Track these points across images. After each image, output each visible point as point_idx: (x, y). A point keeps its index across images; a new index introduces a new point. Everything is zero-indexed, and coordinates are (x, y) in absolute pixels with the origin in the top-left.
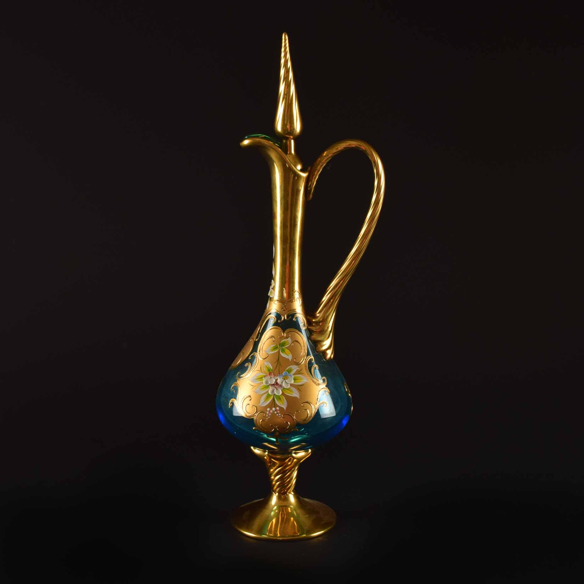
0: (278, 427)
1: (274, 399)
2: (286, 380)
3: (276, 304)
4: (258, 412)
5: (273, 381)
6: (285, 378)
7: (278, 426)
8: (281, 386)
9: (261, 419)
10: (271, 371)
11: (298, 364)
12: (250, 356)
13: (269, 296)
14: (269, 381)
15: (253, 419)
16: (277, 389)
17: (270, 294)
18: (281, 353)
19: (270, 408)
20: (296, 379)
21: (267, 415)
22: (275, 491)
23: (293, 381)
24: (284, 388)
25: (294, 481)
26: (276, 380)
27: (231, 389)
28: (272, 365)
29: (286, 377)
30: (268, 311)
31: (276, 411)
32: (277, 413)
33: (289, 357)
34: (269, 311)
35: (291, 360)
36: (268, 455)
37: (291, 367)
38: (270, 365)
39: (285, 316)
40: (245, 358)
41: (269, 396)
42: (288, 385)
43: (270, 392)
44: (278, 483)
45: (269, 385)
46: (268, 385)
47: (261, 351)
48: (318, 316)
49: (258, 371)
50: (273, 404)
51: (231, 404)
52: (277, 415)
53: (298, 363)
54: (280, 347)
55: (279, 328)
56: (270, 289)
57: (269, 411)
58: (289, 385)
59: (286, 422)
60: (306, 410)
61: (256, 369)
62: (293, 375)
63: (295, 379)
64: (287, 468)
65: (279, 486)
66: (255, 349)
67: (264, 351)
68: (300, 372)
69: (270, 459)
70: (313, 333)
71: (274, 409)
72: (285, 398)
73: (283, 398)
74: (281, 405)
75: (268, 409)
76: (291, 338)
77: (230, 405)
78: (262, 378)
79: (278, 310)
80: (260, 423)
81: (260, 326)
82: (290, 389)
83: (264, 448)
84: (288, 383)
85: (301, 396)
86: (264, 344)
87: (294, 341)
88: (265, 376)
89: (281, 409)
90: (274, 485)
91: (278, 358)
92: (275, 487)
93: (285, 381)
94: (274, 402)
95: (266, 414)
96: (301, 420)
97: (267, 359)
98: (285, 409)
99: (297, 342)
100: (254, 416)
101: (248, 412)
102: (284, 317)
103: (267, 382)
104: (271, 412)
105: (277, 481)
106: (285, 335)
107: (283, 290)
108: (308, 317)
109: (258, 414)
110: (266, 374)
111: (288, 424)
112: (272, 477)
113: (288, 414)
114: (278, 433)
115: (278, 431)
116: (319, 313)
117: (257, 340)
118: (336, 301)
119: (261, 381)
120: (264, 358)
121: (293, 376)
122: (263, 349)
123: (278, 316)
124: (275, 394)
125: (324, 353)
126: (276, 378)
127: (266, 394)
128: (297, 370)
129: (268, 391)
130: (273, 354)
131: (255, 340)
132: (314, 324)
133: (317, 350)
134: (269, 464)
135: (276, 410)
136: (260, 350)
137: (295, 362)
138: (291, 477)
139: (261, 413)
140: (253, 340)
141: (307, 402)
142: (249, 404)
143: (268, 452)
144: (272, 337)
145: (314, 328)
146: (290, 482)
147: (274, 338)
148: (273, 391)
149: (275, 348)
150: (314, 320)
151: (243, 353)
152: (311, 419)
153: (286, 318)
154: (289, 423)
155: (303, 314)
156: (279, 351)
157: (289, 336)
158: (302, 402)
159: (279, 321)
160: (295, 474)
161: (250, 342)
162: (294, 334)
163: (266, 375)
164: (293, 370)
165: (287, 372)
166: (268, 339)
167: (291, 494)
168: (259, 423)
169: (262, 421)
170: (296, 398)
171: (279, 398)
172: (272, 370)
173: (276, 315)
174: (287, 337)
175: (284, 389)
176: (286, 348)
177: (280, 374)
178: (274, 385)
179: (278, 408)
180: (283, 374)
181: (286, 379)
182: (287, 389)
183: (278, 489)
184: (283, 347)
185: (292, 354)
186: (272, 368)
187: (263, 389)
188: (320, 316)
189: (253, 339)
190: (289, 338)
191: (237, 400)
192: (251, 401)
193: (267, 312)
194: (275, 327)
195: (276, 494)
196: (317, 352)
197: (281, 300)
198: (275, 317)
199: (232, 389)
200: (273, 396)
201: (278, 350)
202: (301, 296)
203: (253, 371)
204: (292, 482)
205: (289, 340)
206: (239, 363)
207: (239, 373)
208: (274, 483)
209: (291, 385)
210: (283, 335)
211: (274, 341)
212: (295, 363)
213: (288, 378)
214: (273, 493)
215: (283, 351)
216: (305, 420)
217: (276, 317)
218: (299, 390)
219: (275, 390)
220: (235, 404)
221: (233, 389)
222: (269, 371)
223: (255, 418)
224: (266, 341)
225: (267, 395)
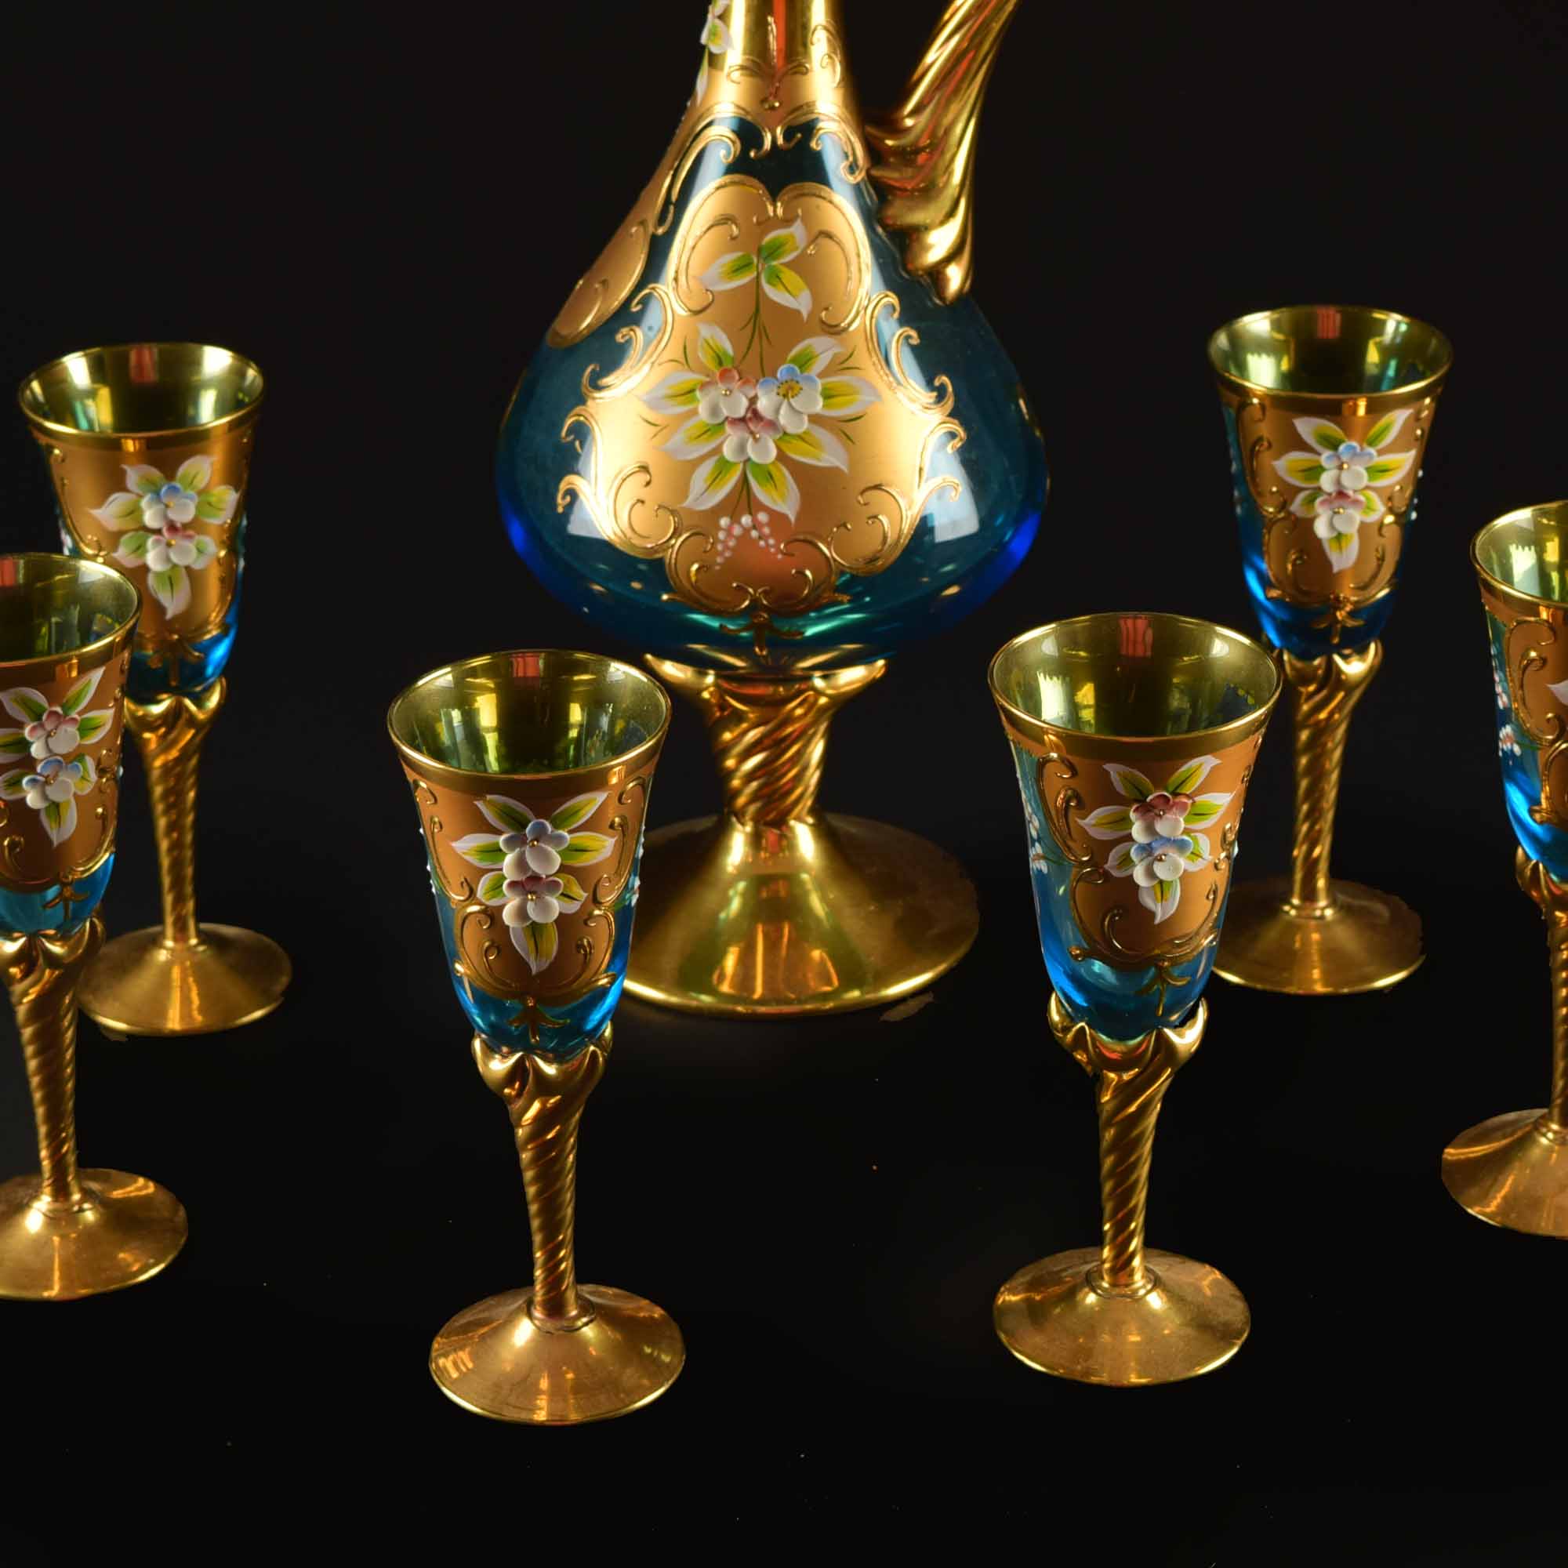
0: (765, 593)
1: (744, 480)
2: (791, 400)
3: (739, 83)
4: (680, 535)
5: (741, 408)
6: (788, 391)
7: (767, 588)
8: (772, 425)
9: (693, 563)
10: (728, 365)
11: (833, 330)
12: (636, 301)
13: (703, 47)
14: (722, 406)
15: (661, 561)
16: (756, 440)
17: (709, 38)
18: (767, 289)
19: (731, 518)
20: (833, 393)
21: (720, 547)
22: (740, 815)
23: (821, 402)
24: (785, 433)
25: (813, 777)
26: (753, 401)
27: (563, 434)
28: (730, 339)
29: (791, 388)
30: (703, 110)
31: (754, 527)
32: (760, 538)
33: (800, 304)
34: (709, 110)
35: (811, 314)
36: (716, 685)
37: (810, 346)
38: (724, 337)
39: (779, 130)
40: (616, 304)
41: (723, 466)
42: (802, 420)
43: (728, 451)
44: (754, 785)
45: (722, 423)
46: (721, 420)
47: (682, 279)
48: (908, 130)
49: (674, 363)
50: (742, 500)
51: (568, 499)
52: (762, 543)
53: (836, 326)
54: (761, 261)
55: (755, 182)
56: (710, 16)
57: (729, 531)
58: (806, 418)
59: (797, 572)
60: (876, 517)
61: (666, 356)
62: (821, 375)
63: (827, 395)
64: (790, 730)
65: (755, 797)
66: (653, 269)
67: (694, 277)
68: (845, 365)
69: (722, 697)
70: (890, 197)
71: (746, 520)
72: (792, 474)
73: (784, 474)
74: (775, 501)
75: (724, 522)
76: (803, 220)
77: (561, 502)
78: (692, 391)
79: (749, 109)
80: (693, 579)
81: (672, 172)
82: (806, 437)
83: (701, 664)
84: (800, 413)
85: (853, 463)
86: (694, 248)
87: (817, 238)
88: (703, 386)
89: (777, 518)
90: (737, 793)
91: (754, 310)
92: (741, 801)
93: (790, 404)
94: (745, 492)
95: (716, 541)
96: (857, 560)
97: (709, 311)
98: (792, 518)
99: (829, 236)
100: (665, 550)
101: (636, 529)
102: (772, 137)
103: (714, 411)
104: (737, 531)
105: (751, 776)
106: (780, 211)
107: (767, 24)
108: (870, 129)
109: (681, 539)
110: (708, 376)
111: (806, 576)
112: (730, 763)
113: (805, 541)
114: (766, 616)
115: (766, 609)
116: (916, 111)
117: (660, 231)
118: (980, 68)
119: (690, 407)
120: (699, 308)
121: (819, 383)
122: (691, 272)
123: (747, 132)
124: (749, 459)
125: (936, 274)
126: (752, 394)
127: (715, 458)
128: (835, 356)
129: (718, 450)
130: (733, 290)
131: (651, 229)
132: (892, 160)
133: (910, 267)
134: (718, 714)
135: (756, 525)
136: (677, 272)
137: (823, 322)
138: (802, 762)
139: (692, 538)
140: (645, 231)
141: (878, 487)
142: (643, 502)
143: (717, 676)
144: (724, 220)
145: (896, 175)
146: (798, 778)
147: (734, 227)
148: (742, 448)
149: (739, 268)
150: (890, 143)
151: (604, 283)
152: (898, 553)
153: (780, 141)
154: (808, 573)
155: (849, 117)
156: (758, 277)
157: (798, 216)
158: (862, 487)
159: (752, 154)
160: (817, 750)
161: (631, 235)
162: (818, 207)
163: (708, 379)
164: (818, 355)
165: (792, 365)
166: (709, 229)
167: (805, 822)
168: (689, 578)
169: (698, 570)
170: (834, 471)
171: (767, 475)
172: (733, 359)
173: (736, 129)
174: (787, 221)
175: (787, 438)
176: (787, 265)
177: (765, 371)
178: (743, 420)
179: (762, 517)
180: (779, 375)
181: (793, 397)
182: (800, 437)
183: (752, 809)
184: (774, 263)
185: (811, 290)
186: (730, 351)
187: (699, 436)
188: (920, 127)
189: (643, 223)
190: (798, 223)
191: (589, 482)
192: (648, 488)
193: (699, 114)
194: (736, 177)
195: (743, 824)
196: (908, 272)
197: (759, 65)
198: (732, 136)
199: (567, 435)
200: (741, 466)
201: (755, 274)
202: (838, 44)
203: (653, 363)
204: (806, 779)
205: (797, 230)
206: (588, 326)
207: (593, 371)
208: (736, 783)
209: (815, 419)
210: (770, 209)
211: (733, 238)
212: (824, 327)
213: (801, 389)
214: (734, 819)
215: (775, 278)
216: (873, 560)
217: (734, 131)
218: (847, 438)
219: (751, 440)
220: (582, 496)
221: (572, 437)
222: (720, 363)
223: (670, 556)
224: (701, 237)
225: (718, 461)
